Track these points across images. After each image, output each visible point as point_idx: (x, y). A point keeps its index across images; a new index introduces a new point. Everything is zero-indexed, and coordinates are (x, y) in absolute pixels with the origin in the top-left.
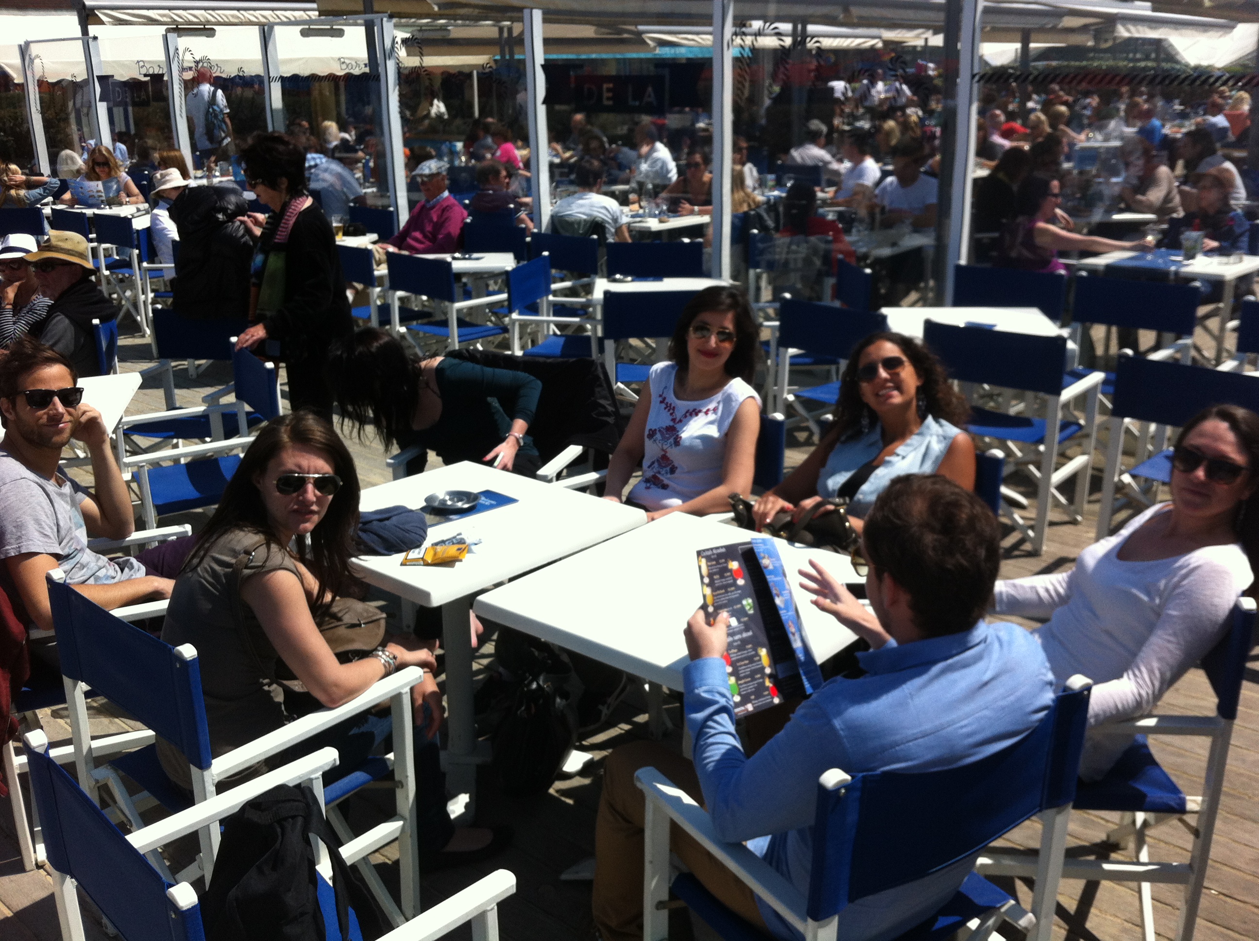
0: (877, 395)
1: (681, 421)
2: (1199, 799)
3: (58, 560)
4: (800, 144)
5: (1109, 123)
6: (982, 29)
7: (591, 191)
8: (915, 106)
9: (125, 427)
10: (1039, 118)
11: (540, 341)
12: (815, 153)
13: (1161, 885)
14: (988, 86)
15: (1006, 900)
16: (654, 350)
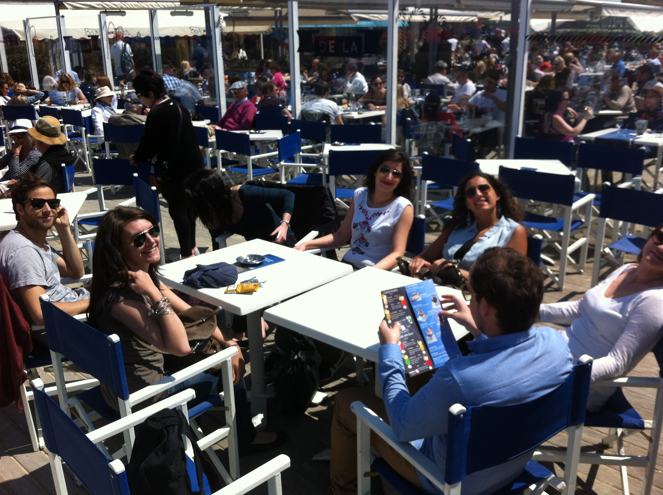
0: (476, 205)
1: (370, 219)
2: (651, 421)
3: (45, 289)
4: (433, 73)
5: (597, 63)
6: (531, 11)
7: (323, 97)
8: (495, 53)
9: (79, 220)
10: (560, 60)
11: (296, 176)
12: (440, 78)
13: (632, 467)
14: (533, 42)
15: (549, 475)
16: (355, 181)
